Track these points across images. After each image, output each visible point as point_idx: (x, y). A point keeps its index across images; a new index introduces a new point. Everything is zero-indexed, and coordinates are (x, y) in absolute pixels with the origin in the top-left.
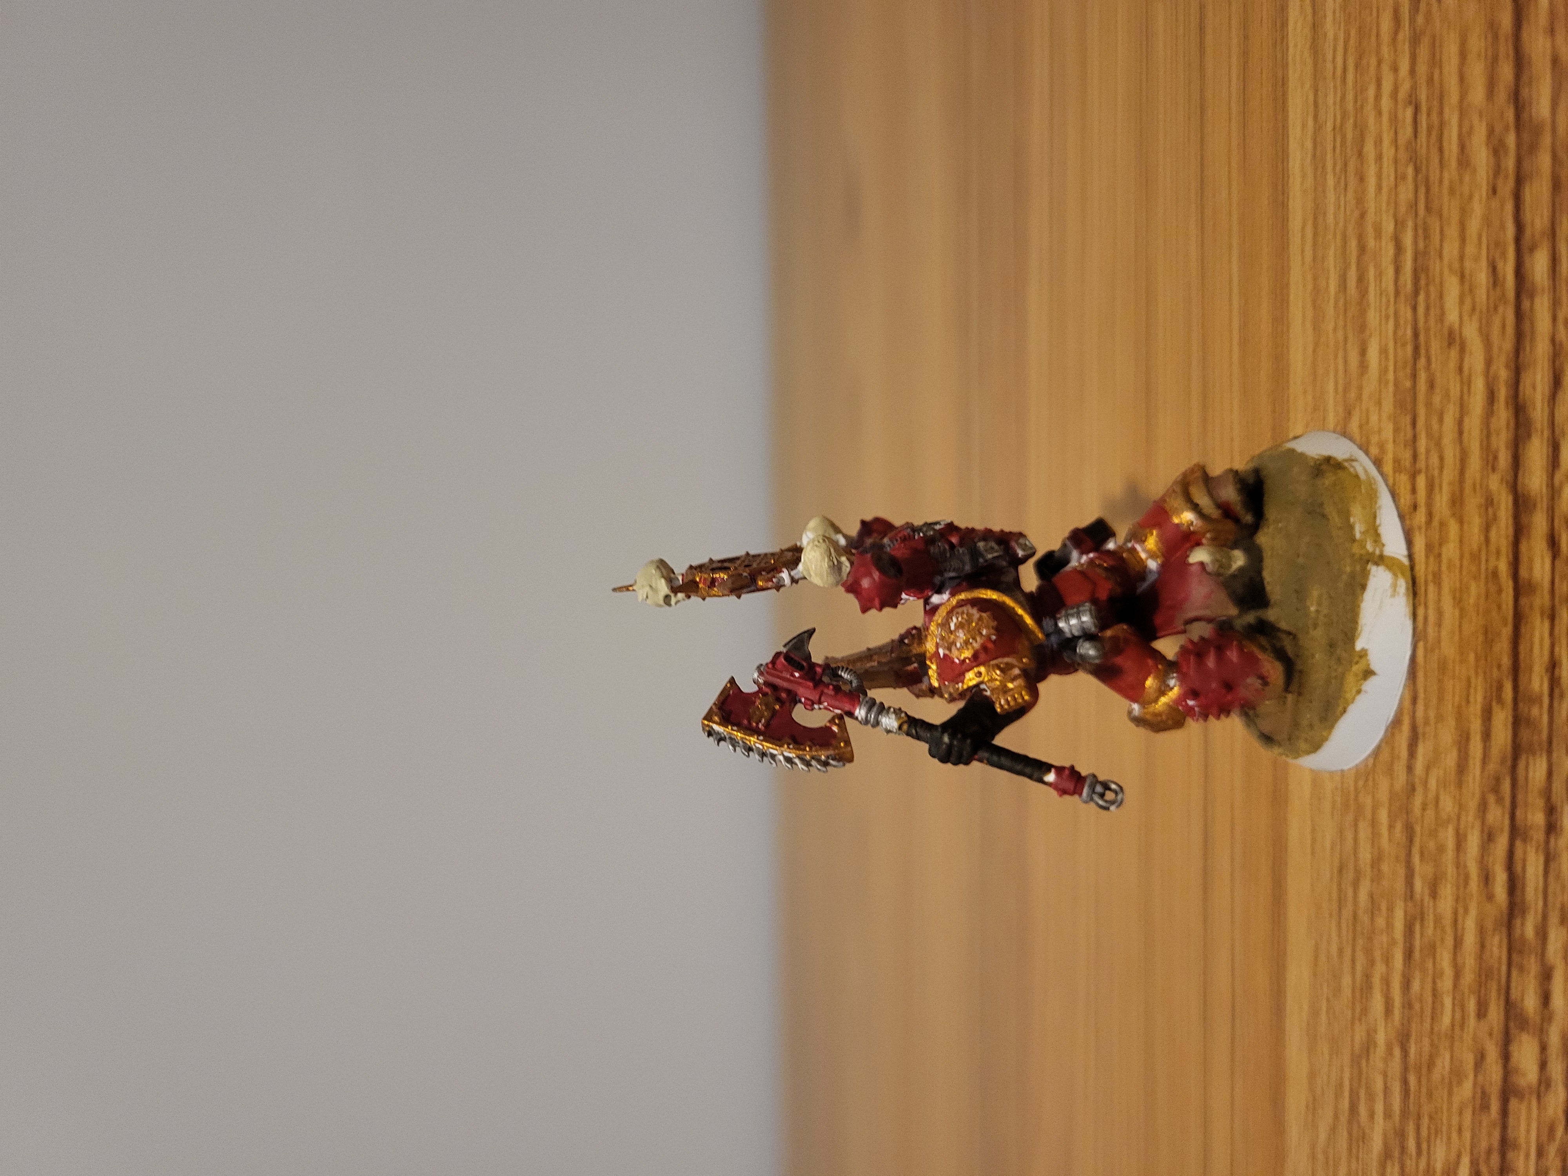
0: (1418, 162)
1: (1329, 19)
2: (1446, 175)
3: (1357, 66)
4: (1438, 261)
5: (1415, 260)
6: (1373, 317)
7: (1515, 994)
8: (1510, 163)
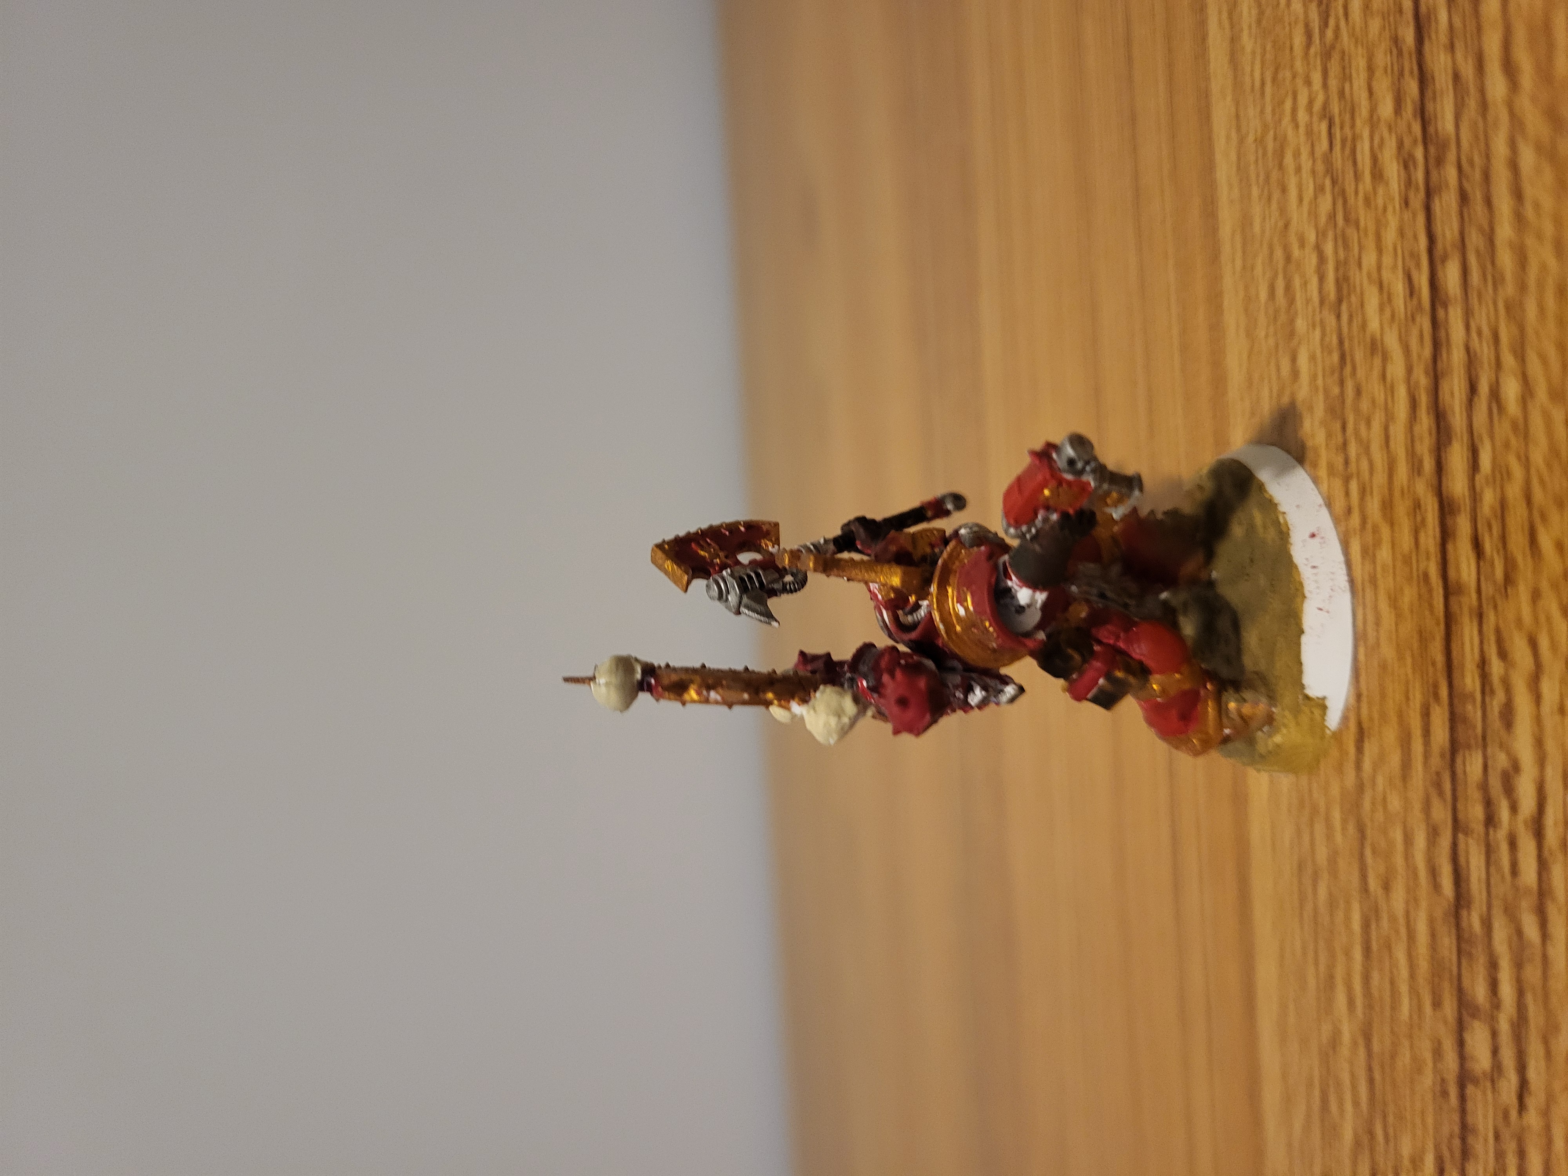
0: (1335, 174)
1: (1246, 33)
2: (1361, 187)
3: (1274, 79)
4: (1357, 273)
5: (1337, 269)
6: (1301, 324)
7: (1466, 983)
8: (1419, 175)
